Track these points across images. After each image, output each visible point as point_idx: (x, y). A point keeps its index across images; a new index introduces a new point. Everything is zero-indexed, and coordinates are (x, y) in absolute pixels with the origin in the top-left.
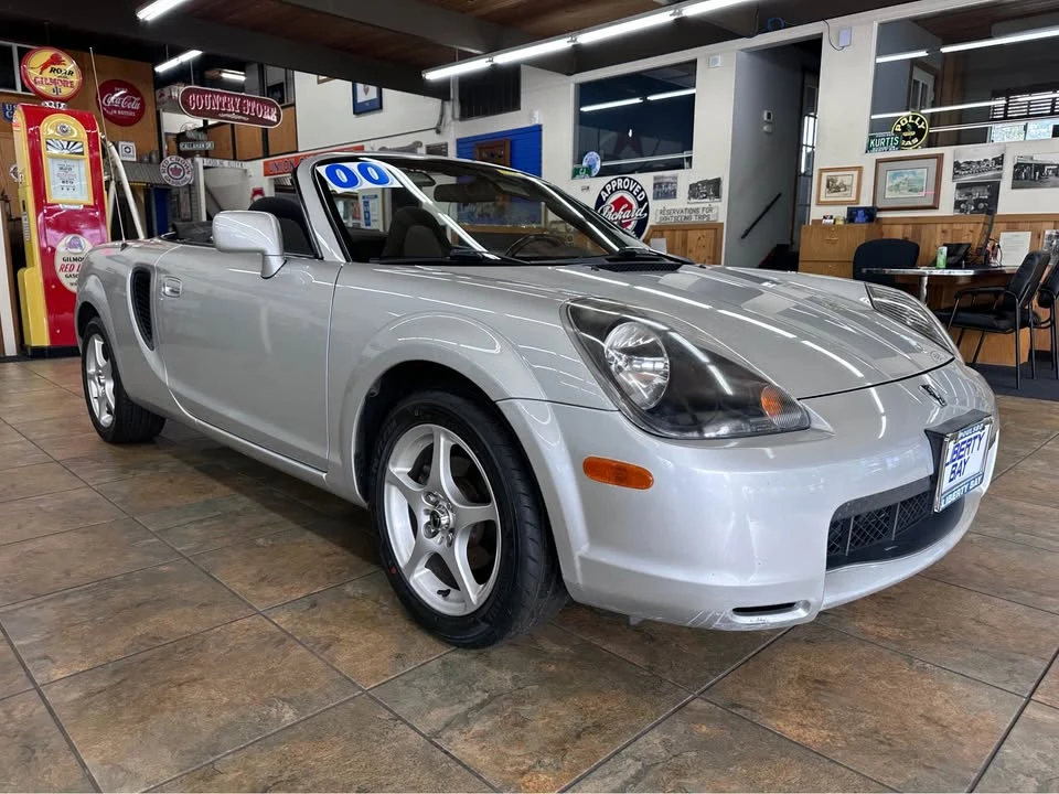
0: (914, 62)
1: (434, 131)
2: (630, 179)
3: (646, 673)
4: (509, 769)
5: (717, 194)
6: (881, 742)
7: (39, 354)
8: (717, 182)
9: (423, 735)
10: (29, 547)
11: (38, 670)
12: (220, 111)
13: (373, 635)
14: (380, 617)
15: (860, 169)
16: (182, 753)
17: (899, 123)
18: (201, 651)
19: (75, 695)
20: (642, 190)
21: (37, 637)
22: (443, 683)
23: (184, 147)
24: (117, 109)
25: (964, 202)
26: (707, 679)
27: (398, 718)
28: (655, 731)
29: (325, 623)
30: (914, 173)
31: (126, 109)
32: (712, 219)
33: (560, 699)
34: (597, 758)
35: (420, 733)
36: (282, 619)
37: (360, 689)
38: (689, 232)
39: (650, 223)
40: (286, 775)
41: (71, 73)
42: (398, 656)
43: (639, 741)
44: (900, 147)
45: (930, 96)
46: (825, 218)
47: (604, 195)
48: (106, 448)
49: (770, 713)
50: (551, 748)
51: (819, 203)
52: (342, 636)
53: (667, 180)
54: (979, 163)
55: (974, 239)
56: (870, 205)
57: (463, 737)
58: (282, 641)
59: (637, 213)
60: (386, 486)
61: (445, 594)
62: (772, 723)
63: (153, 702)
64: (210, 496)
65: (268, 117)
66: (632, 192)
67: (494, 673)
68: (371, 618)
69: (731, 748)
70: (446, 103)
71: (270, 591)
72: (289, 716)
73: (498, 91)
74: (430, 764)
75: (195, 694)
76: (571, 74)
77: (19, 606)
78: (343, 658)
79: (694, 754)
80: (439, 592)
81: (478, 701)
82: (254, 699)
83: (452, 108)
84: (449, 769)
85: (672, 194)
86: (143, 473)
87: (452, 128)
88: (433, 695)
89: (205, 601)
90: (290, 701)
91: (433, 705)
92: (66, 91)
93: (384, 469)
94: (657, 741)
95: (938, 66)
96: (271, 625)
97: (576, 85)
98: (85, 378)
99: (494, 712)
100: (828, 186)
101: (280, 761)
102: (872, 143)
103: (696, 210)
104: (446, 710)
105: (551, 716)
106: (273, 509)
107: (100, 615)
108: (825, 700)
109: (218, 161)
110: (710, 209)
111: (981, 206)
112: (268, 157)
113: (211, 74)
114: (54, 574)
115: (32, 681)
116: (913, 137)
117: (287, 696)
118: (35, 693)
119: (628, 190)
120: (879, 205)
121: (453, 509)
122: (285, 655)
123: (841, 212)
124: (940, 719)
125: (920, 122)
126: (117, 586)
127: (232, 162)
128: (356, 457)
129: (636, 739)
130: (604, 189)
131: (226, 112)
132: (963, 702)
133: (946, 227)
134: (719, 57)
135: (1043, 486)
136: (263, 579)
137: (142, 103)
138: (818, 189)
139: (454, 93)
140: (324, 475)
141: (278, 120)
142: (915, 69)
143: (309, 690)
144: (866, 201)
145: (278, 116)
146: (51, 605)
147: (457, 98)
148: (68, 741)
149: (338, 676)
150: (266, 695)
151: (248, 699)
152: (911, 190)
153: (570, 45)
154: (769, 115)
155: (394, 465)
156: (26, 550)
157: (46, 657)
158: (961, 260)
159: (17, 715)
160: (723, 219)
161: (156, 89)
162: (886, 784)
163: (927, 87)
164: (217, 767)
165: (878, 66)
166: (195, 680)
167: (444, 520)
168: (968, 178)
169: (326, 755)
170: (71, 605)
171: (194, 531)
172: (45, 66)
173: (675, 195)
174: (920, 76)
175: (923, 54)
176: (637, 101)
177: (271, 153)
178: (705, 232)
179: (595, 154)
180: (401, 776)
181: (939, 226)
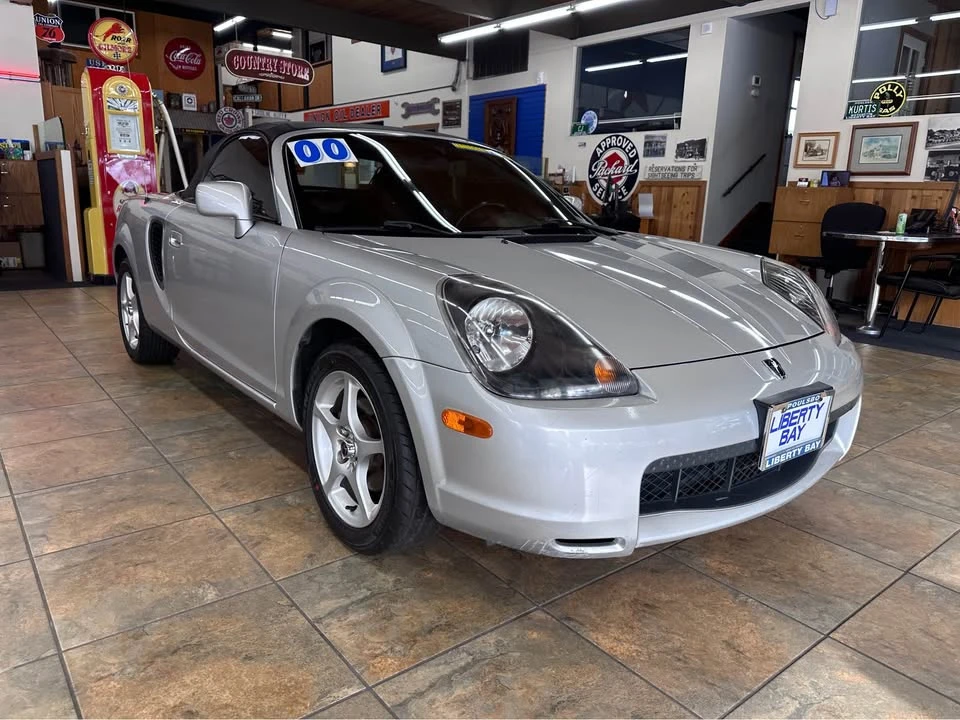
0: (904, 29)
1: (450, 89)
2: (624, 137)
3: (505, 586)
4: (366, 652)
5: (702, 154)
6: (679, 660)
7: (100, 281)
8: (702, 143)
9: (309, 621)
10: (54, 447)
11: (35, 545)
12: (260, 71)
13: (296, 538)
14: (307, 523)
15: (837, 134)
16: (123, 617)
17: (878, 91)
18: (159, 540)
19: (57, 567)
20: (634, 147)
21: (41, 519)
22: (338, 580)
23: (237, 99)
24: (181, 64)
25: (935, 169)
26: (554, 594)
27: (293, 604)
28: (494, 633)
29: (262, 524)
30: (889, 140)
31: (190, 65)
32: (696, 177)
33: (427, 600)
34: (438, 649)
35: (307, 619)
36: (230, 519)
37: (272, 579)
38: (676, 189)
39: (640, 178)
40: (195, 641)
41: (129, 40)
42: (310, 556)
43: (478, 640)
44: (877, 115)
45: (921, 62)
46: (800, 180)
47: (599, 151)
48: (133, 368)
49: (596, 628)
50: (405, 639)
51: (797, 166)
52: (272, 536)
53: (655, 139)
54: (952, 132)
55: (942, 204)
56: (845, 169)
57: (339, 624)
58: (223, 538)
59: (628, 169)
60: (314, 418)
61: (352, 509)
62: (593, 636)
63: (113, 577)
64: (203, 413)
65: (302, 76)
66: (624, 149)
67: (381, 575)
68: (300, 524)
69: (551, 653)
70: (462, 63)
71: (227, 496)
72: (211, 595)
73: (508, 53)
74: (306, 642)
75: (146, 573)
76: (575, 38)
77: (34, 493)
78: (266, 555)
79: (518, 654)
80: (347, 508)
81: (361, 597)
82: (188, 580)
83: (468, 68)
84: (320, 647)
85: (661, 153)
86: (156, 390)
87: (467, 86)
88: (326, 589)
89: (174, 500)
90: (215, 585)
91: (324, 597)
92: (124, 56)
93: (312, 404)
94: (492, 641)
95: (931, 33)
96: (219, 523)
97: (579, 48)
98: (120, 307)
99: (371, 606)
100: (806, 150)
101: (194, 629)
102: (851, 109)
103: (681, 169)
104: (335, 601)
105: (414, 614)
106: (250, 427)
107: (91, 505)
108: (647, 621)
109: (265, 112)
110: (695, 168)
111: (952, 173)
112: (308, 109)
113: (262, 32)
114: (67, 470)
115: (29, 552)
116: (891, 105)
117: (213, 580)
118: (28, 563)
119: (621, 147)
120: (853, 170)
121: (358, 442)
122: (223, 548)
123: (815, 175)
124: (739, 646)
125: (898, 91)
126: (110, 483)
127: (277, 114)
128: (295, 392)
129: (476, 637)
130: (599, 146)
131: (265, 72)
132: (767, 633)
133: (916, 192)
134: (711, 24)
135: (938, 448)
136: (224, 486)
137: (203, 59)
138: (796, 152)
139: (469, 55)
140: (275, 405)
141: (311, 79)
142: (906, 36)
143: (233, 578)
144: (841, 166)
145: (311, 75)
146: (56, 494)
147: (471, 58)
148: (44, 601)
149: (258, 568)
150: (198, 579)
151: (184, 581)
152: (884, 157)
153: (570, 12)
154: (757, 81)
155: (320, 402)
156: (49, 449)
157: (43, 536)
158: (926, 226)
159: (13, 577)
160: (706, 176)
161: (214, 47)
162: (667, 693)
163: (918, 53)
164: (146, 629)
165: (861, 34)
166: (149, 562)
167: (351, 451)
168: (940, 147)
169: (230, 629)
170: (73, 496)
171: (183, 442)
172: (107, 34)
173: (664, 153)
174: (910, 42)
175: (912, 22)
176: (637, 63)
177: (311, 106)
178: (689, 189)
179: (593, 113)
180: (281, 650)
181: (910, 192)
